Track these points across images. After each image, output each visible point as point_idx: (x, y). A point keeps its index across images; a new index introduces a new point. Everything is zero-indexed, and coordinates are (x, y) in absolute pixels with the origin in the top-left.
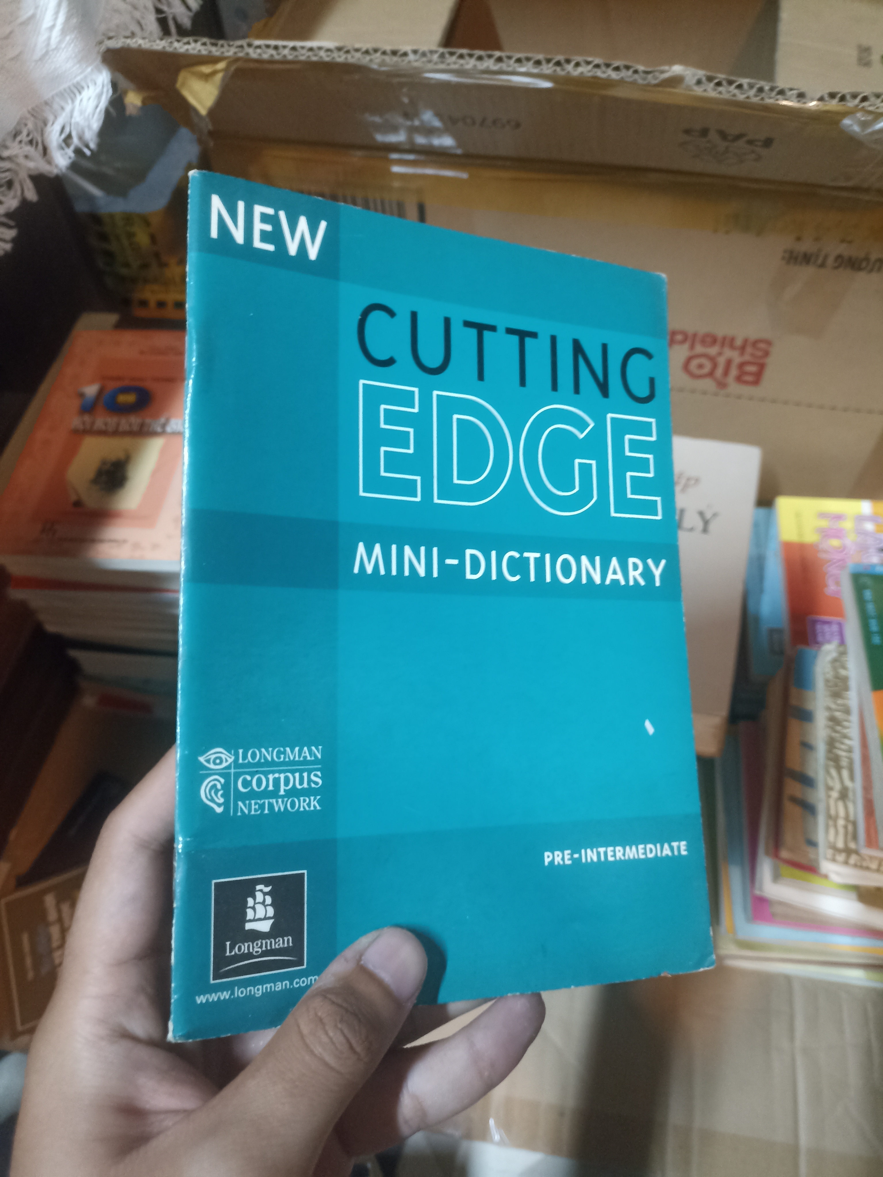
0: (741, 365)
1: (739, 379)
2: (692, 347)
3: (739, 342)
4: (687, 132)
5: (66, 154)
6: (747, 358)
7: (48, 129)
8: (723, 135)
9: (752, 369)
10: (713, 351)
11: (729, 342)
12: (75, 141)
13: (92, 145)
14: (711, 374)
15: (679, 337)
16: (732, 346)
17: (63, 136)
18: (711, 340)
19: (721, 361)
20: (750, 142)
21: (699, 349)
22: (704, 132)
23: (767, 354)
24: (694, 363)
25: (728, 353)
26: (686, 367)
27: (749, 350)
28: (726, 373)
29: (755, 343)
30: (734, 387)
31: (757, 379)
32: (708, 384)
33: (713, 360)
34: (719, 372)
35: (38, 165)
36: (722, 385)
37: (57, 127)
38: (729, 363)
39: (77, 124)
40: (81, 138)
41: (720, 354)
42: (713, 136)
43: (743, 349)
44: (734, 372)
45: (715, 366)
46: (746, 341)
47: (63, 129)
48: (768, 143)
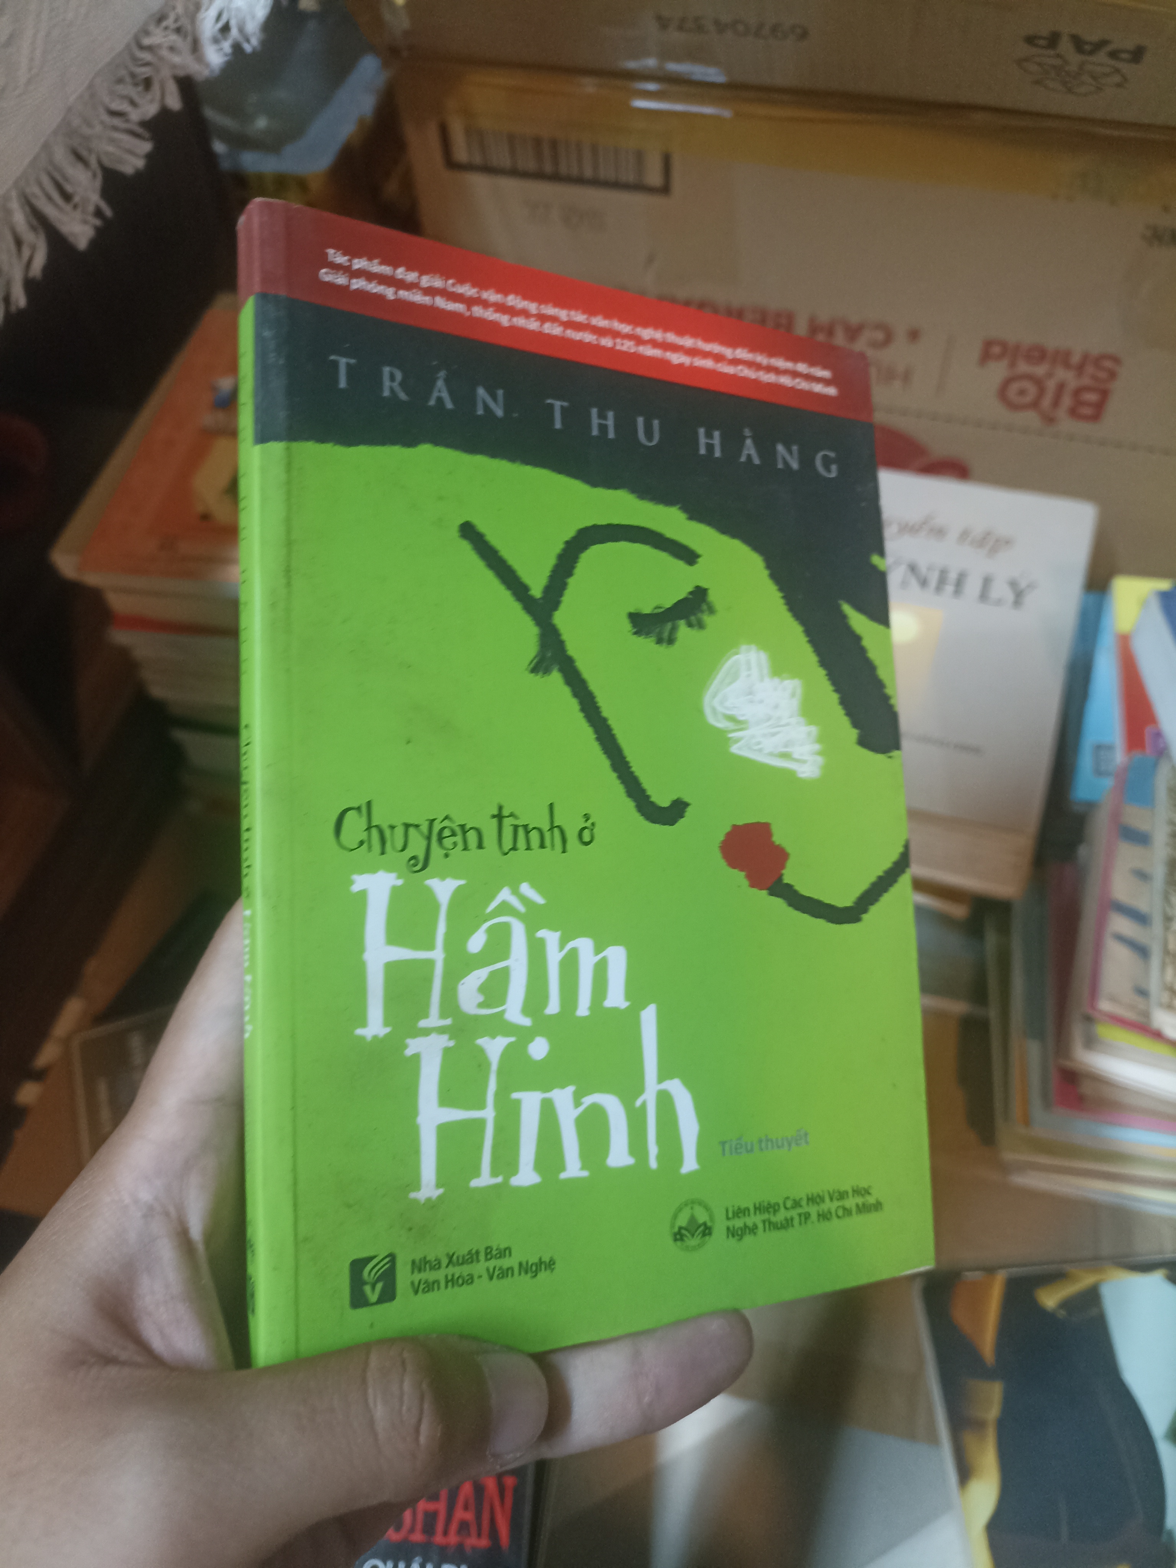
0: (1077, 392)
1: (1073, 412)
2: (1012, 364)
3: (1076, 359)
4: (1030, 40)
5: (221, 49)
6: (1086, 381)
7: (201, 15)
8: (1078, 43)
9: (1091, 397)
10: (1040, 370)
11: (1062, 358)
12: (234, 32)
13: (255, 41)
14: (1035, 405)
15: (996, 350)
16: (1067, 365)
17: (220, 25)
18: (1038, 354)
19: (1051, 385)
20: (1114, 55)
21: (1023, 367)
22: (1053, 40)
23: (1113, 375)
24: (1015, 387)
25: (1062, 374)
26: (1002, 393)
27: (1090, 369)
28: (1056, 403)
29: (1098, 361)
30: (1067, 424)
31: (1097, 412)
32: (1031, 418)
33: (1039, 383)
34: (1046, 402)
35: (184, 62)
36: (1050, 420)
37: (212, 13)
38: (1061, 387)
39: (238, 9)
40: (241, 30)
41: (1050, 375)
42: (1065, 46)
43: (1080, 369)
44: (1067, 401)
45: (1042, 390)
46: (1085, 357)
47: (219, 17)
48: (1137, 54)
